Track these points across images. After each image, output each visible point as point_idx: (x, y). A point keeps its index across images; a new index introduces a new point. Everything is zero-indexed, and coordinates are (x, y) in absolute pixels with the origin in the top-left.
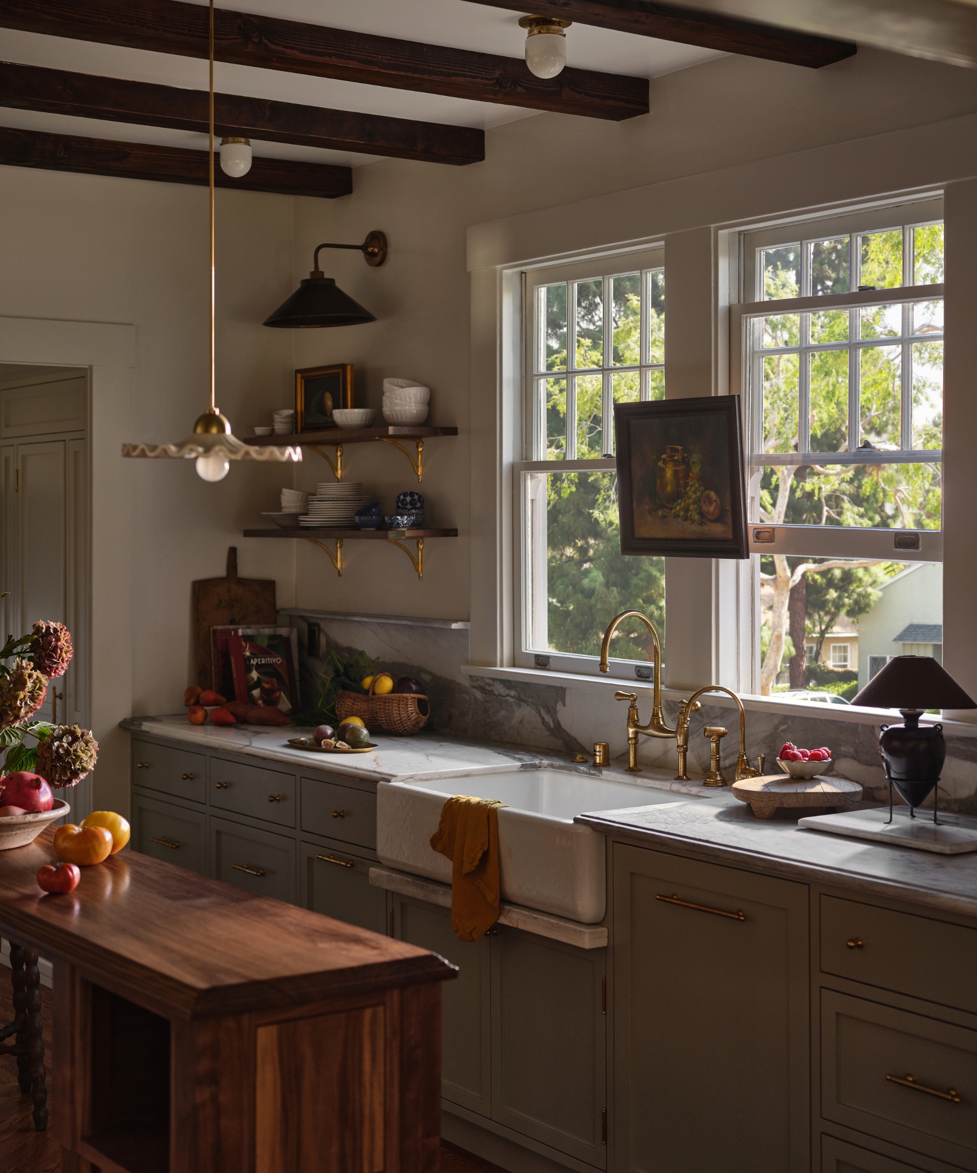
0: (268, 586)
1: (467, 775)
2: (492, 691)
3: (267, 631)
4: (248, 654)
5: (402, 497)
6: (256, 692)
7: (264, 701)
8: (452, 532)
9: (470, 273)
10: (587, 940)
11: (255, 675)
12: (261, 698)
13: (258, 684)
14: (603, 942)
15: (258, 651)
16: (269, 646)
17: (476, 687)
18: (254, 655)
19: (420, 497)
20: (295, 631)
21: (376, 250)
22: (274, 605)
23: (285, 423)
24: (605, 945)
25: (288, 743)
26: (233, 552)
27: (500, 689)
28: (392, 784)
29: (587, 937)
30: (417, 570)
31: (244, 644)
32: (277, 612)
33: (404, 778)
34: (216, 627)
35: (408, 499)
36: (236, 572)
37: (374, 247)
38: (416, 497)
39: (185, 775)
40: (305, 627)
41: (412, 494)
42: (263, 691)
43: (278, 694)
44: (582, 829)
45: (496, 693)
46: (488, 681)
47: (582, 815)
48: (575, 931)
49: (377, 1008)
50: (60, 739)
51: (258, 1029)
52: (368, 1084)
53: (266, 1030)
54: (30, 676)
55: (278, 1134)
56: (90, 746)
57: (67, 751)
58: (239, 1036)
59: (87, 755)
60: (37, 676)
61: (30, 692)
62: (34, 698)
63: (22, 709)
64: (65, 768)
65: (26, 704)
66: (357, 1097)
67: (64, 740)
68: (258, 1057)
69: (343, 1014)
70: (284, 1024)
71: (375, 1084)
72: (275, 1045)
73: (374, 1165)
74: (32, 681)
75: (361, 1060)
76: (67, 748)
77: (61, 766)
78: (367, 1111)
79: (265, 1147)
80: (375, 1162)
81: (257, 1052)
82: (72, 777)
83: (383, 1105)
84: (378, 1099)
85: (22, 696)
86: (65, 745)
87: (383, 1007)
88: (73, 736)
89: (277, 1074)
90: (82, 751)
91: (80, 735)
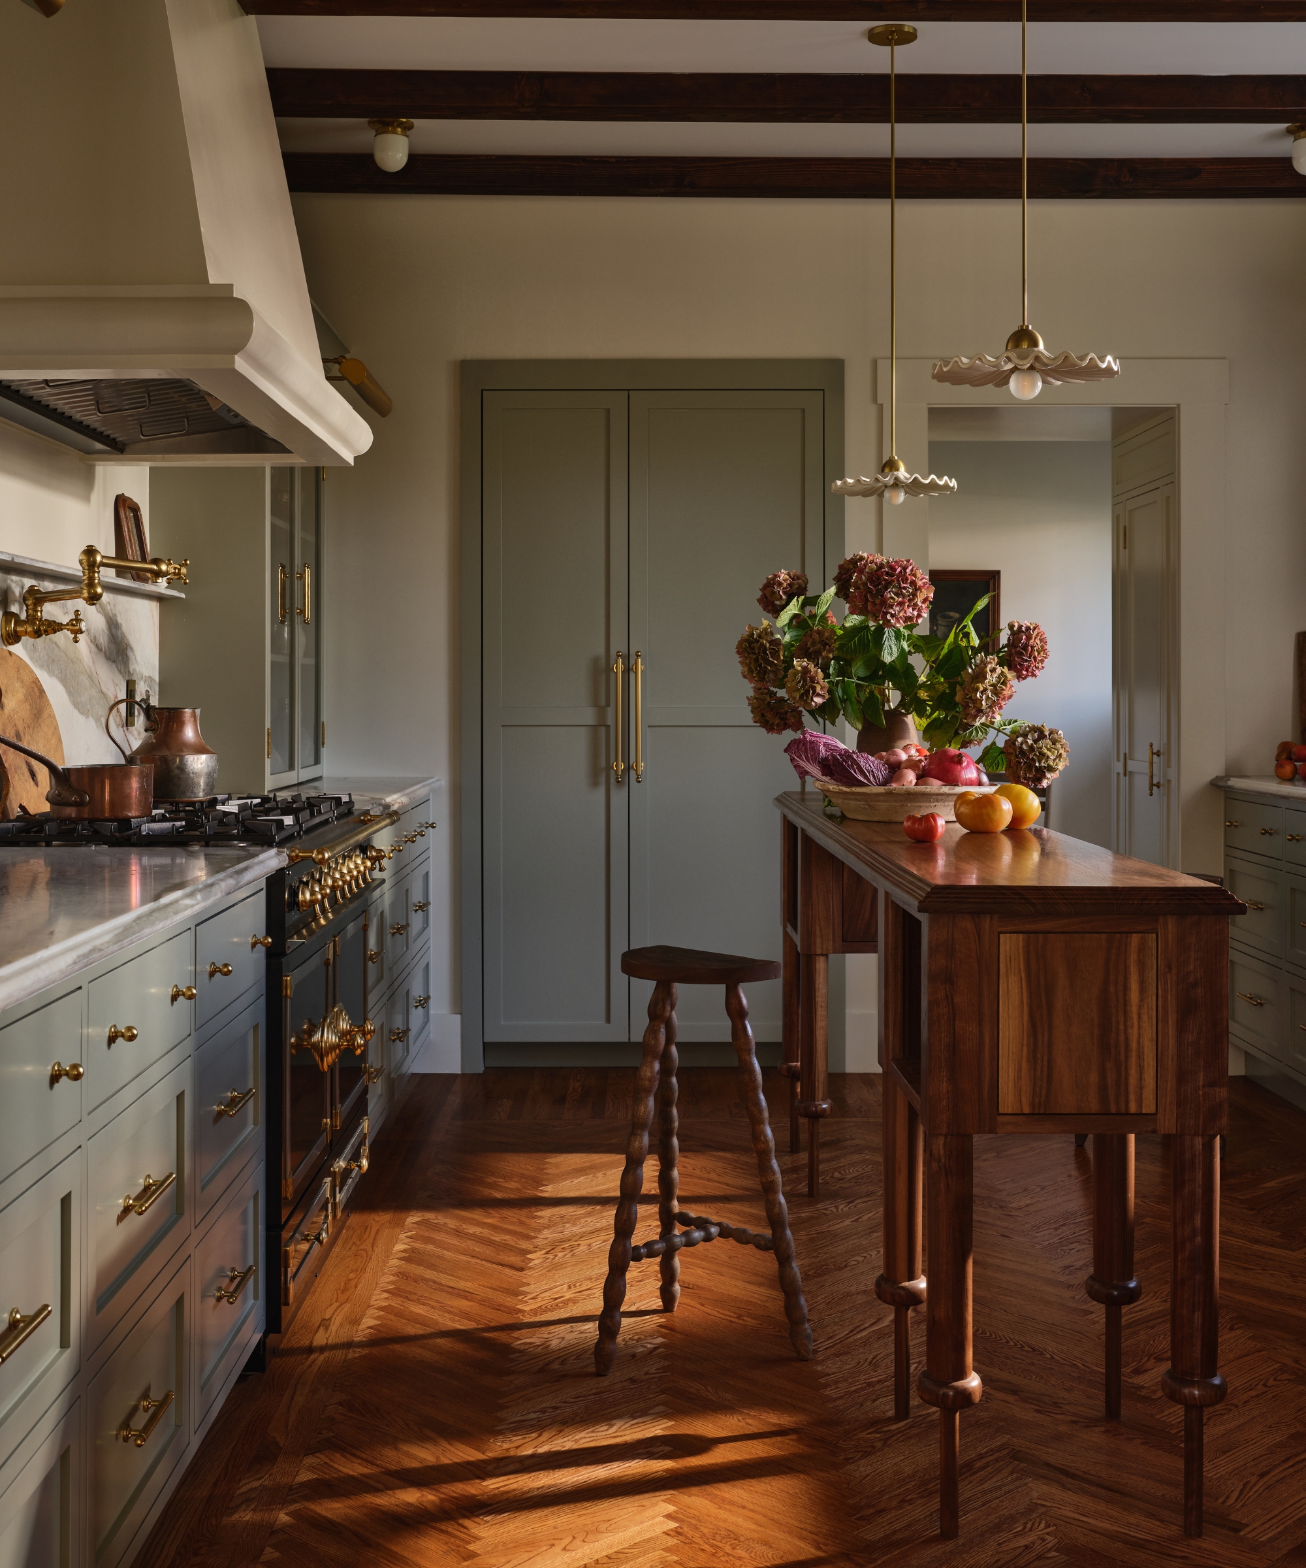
39: (1263, 830)
49: (1146, 935)
50: (1025, 736)
51: (1001, 935)
52: (1135, 1016)
53: (1010, 937)
54: (993, 670)
55: (1025, 1048)
56: (1058, 746)
57: (1031, 748)
58: (977, 938)
59: (1053, 753)
60: (1002, 672)
61: (993, 685)
62: (996, 692)
63: (984, 703)
64: (1030, 765)
65: (988, 697)
66: (1122, 1027)
67: (1029, 737)
68: (1001, 965)
69: (1103, 936)
70: (1031, 935)
71: (1145, 1017)
72: (1021, 956)
73: (1143, 1105)
74: (996, 675)
75: (1126, 988)
76: (1032, 744)
77: (1025, 762)
78: (1134, 1045)
79: (1010, 1060)
80: (1144, 1101)
81: (1001, 960)
82: (1039, 776)
83: (1155, 1042)
84: (1149, 1034)
85: (981, 689)
86: (1030, 742)
87: (1154, 935)
88: (1039, 733)
89: (1024, 986)
90: (1048, 750)
91: (1047, 733)
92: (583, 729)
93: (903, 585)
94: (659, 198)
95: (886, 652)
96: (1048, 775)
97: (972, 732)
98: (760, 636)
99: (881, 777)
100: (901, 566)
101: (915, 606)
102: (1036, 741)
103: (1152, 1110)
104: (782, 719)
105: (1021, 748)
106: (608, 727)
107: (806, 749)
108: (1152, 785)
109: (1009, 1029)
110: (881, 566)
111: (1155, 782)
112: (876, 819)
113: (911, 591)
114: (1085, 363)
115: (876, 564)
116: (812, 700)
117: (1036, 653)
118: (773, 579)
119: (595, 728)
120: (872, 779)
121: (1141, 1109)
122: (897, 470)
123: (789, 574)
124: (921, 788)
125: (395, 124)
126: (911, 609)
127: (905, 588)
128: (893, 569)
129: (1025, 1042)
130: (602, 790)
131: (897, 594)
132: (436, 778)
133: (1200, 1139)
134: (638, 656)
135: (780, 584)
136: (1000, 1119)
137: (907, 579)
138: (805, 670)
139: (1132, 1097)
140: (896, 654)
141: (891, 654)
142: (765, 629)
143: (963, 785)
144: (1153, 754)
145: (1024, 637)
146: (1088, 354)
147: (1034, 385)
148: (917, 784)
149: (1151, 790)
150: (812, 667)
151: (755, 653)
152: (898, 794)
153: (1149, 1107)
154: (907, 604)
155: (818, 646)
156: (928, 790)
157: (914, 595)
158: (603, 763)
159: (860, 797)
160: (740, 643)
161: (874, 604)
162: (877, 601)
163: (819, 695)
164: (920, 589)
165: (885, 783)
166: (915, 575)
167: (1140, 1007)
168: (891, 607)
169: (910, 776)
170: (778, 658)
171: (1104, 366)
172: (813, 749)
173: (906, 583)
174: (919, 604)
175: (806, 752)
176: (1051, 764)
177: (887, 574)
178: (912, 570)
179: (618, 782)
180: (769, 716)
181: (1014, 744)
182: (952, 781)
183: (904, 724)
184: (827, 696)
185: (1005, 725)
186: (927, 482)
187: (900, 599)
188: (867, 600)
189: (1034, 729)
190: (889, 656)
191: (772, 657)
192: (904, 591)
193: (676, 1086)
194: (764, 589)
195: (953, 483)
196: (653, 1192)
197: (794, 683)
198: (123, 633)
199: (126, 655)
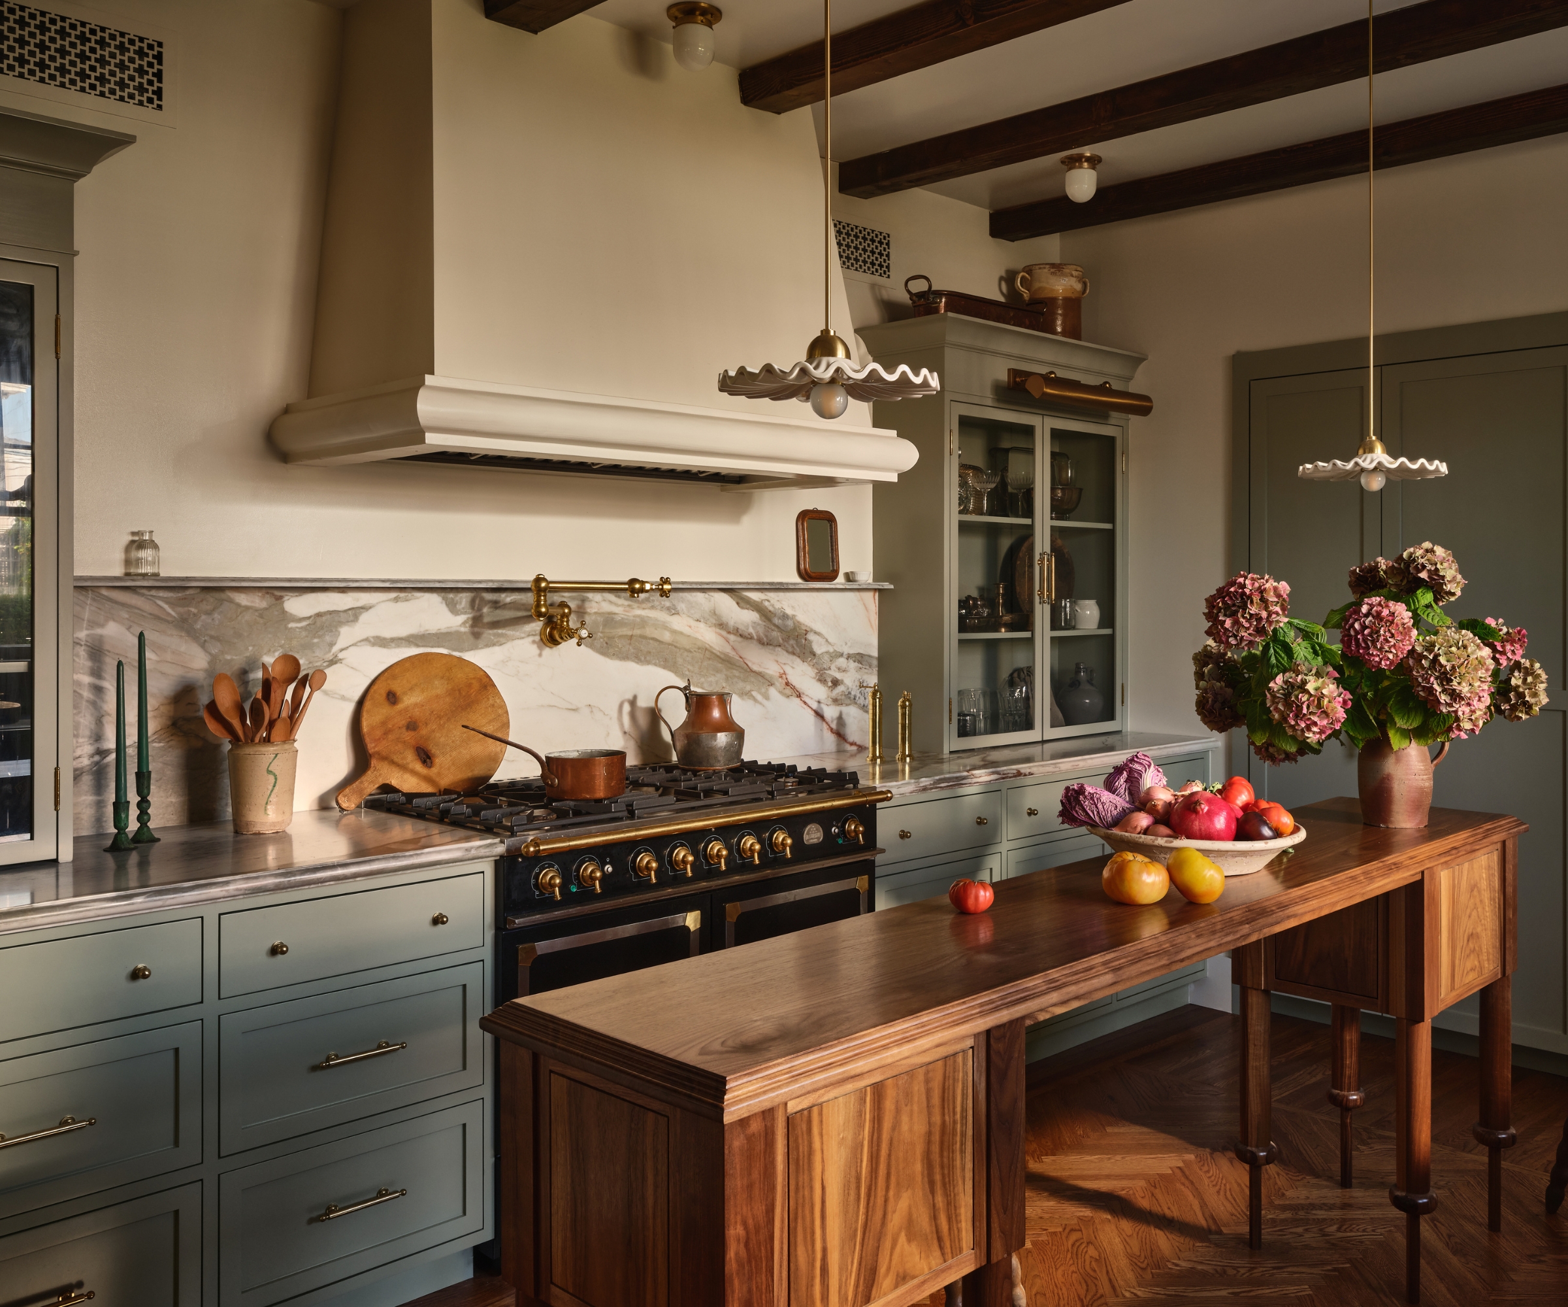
51: (552, 1074)
58: (531, 1070)
68: (553, 1110)
72: (565, 1104)
75: (644, 1178)
81: (552, 1103)
99: (1108, 819)
148: (1141, 832)
182: (1180, 831)
198: (798, 622)
199: (806, 639)
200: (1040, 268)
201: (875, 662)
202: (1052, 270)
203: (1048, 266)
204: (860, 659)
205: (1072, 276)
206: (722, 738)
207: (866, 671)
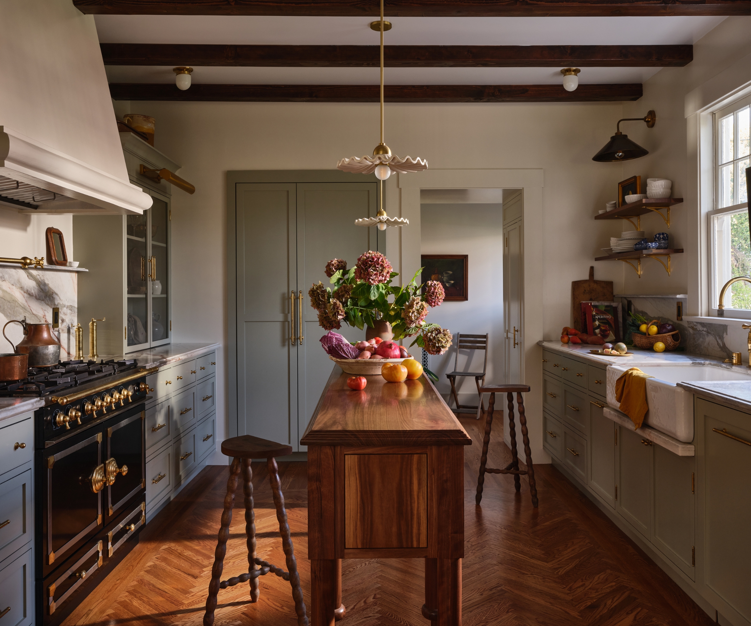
0: (609, 284)
1: (659, 365)
2: (696, 329)
3: (606, 304)
4: (594, 313)
5: (658, 236)
6: (597, 331)
7: (601, 335)
8: (681, 251)
9: (686, 119)
10: (681, 451)
11: (597, 323)
12: (600, 333)
13: (599, 327)
14: (692, 454)
15: (599, 312)
16: (605, 310)
17: (690, 327)
18: (597, 314)
19: (667, 235)
20: (621, 304)
21: (650, 120)
22: (612, 293)
23: (611, 207)
24: (693, 455)
25: (590, 352)
26: (592, 268)
27: (700, 328)
28: (613, 366)
29: (680, 449)
30: (668, 272)
31: (592, 309)
32: (614, 296)
33: (620, 364)
34: (582, 302)
35: (661, 236)
36: (593, 278)
37: (649, 118)
38: (665, 235)
39: (555, 364)
40: (626, 302)
41: (663, 234)
42: (601, 330)
43: (608, 332)
44: (680, 390)
45: (698, 329)
46: (695, 324)
47: (682, 382)
48: (675, 445)
49: (421, 455)
50: (432, 332)
51: (346, 456)
52: (416, 497)
53: (351, 457)
54: (417, 303)
55: (359, 514)
56: (447, 337)
57: (434, 338)
58: (333, 457)
59: (444, 340)
60: (422, 304)
61: (418, 310)
62: (419, 313)
63: (413, 318)
64: (434, 346)
65: (415, 316)
66: (409, 503)
67: (434, 333)
68: (346, 471)
69: (399, 456)
70: (362, 456)
71: (421, 498)
72: (357, 466)
73: (420, 543)
74: (419, 305)
75: (411, 483)
76: (435, 336)
77: (432, 344)
78: (415, 512)
79: (351, 521)
80: (421, 541)
81: (346, 469)
82: (438, 350)
83: (426, 511)
84: (423, 507)
85: (412, 312)
86: (434, 335)
87: (426, 455)
88: (438, 331)
89: (358, 482)
90: (442, 338)
91: (442, 331)
92: (279, 323)
93: (377, 266)
94: (305, 103)
95: (372, 296)
96: (442, 349)
97: (410, 330)
98: (317, 289)
99: (354, 355)
100: (377, 258)
101: (383, 276)
102: (436, 335)
103: (425, 545)
104: (331, 324)
105: (430, 338)
106: (289, 322)
107: (327, 340)
108: (515, 344)
109: (350, 504)
110: (369, 257)
111: (516, 342)
112: (354, 373)
113: (381, 269)
114: (404, 161)
115: (366, 257)
116: (338, 317)
117: (438, 295)
118: (331, 263)
119: (283, 322)
120: (349, 356)
121: (419, 545)
122: (383, 215)
123: (337, 261)
124: (371, 360)
125: (185, 70)
126: (381, 277)
127: (378, 267)
128: (373, 259)
129: (359, 511)
130: (286, 348)
131: (374, 270)
132: (218, 344)
133: (450, 561)
134: (300, 293)
135: (333, 265)
136: (346, 551)
137: (379, 263)
138: (335, 304)
139: (415, 539)
140: (377, 296)
141: (375, 296)
142: (320, 286)
143: (391, 358)
144: (515, 331)
145: (433, 288)
146: (406, 156)
147: (387, 172)
148: (370, 358)
149: (514, 346)
150: (338, 302)
151: (315, 296)
152: (361, 363)
153: (423, 544)
154: (379, 275)
155: (344, 292)
156: (374, 361)
157: (382, 271)
158: (287, 337)
159: (346, 364)
160: (310, 291)
161: (364, 274)
162: (366, 273)
163: (340, 315)
164: (385, 268)
165: (356, 357)
166: (383, 262)
167: (418, 492)
168: (371, 276)
169: (368, 354)
170: (324, 298)
171: (415, 162)
172: (330, 340)
173: (379, 265)
174: (385, 274)
175: (327, 342)
176: (443, 344)
177: (370, 261)
178: (382, 259)
179: (293, 345)
180: (325, 323)
181: (427, 336)
182: (386, 356)
183: (386, 326)
184: (345, 315)
185: (427, 327)
186: (393, 220)
187: (376, 272)
188: (361, 272)
189: (436, 329)
190: (373, 296)
191: (322, 298)
192: (377, 269)
193: (253, 501)
194: (326, 267)
195: (406, 221)
196: (277, 531)
197: (330, 310)
198: (50, 288)
199: (52, 297)
200: (138, 117)
201: (76, 310)
202: (144, 119)
203: (142, 116)
204: (71, 308)
205: (153, 123)
206: (51, 349)
207: (73, 315)
